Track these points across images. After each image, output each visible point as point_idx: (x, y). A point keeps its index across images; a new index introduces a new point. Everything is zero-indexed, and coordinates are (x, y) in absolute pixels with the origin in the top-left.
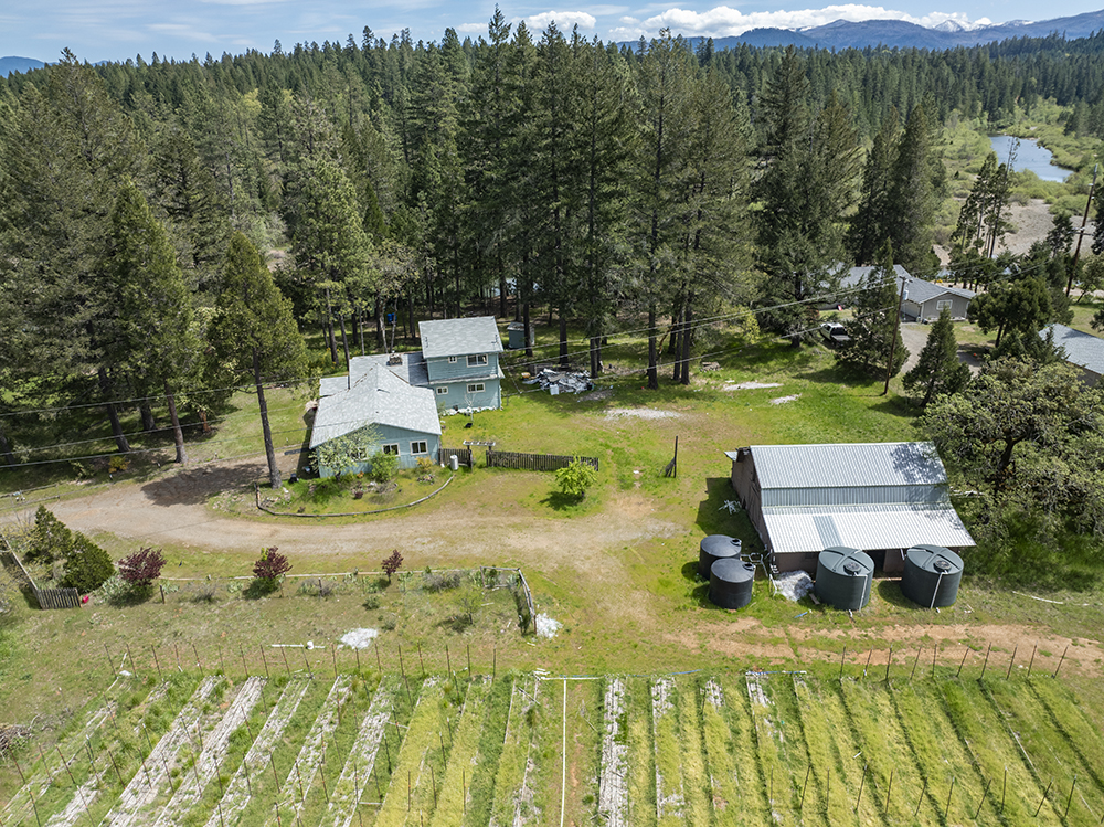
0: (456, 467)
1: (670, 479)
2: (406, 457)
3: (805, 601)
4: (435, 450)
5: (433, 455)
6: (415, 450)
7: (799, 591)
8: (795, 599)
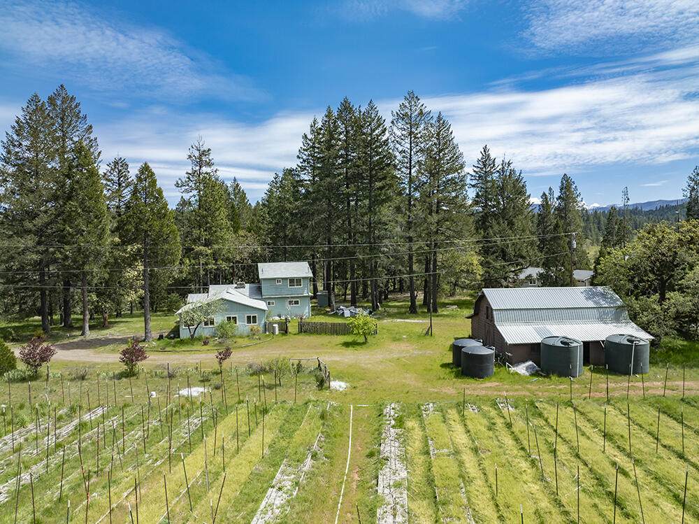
0: (277, 332)
1: (428, 337)
2: (242, 326)
3: (536, 374)
4: (263, 322)
5: (261, 326)
6: (249, 321)
7: (529, 370)
8: (527, 374)
